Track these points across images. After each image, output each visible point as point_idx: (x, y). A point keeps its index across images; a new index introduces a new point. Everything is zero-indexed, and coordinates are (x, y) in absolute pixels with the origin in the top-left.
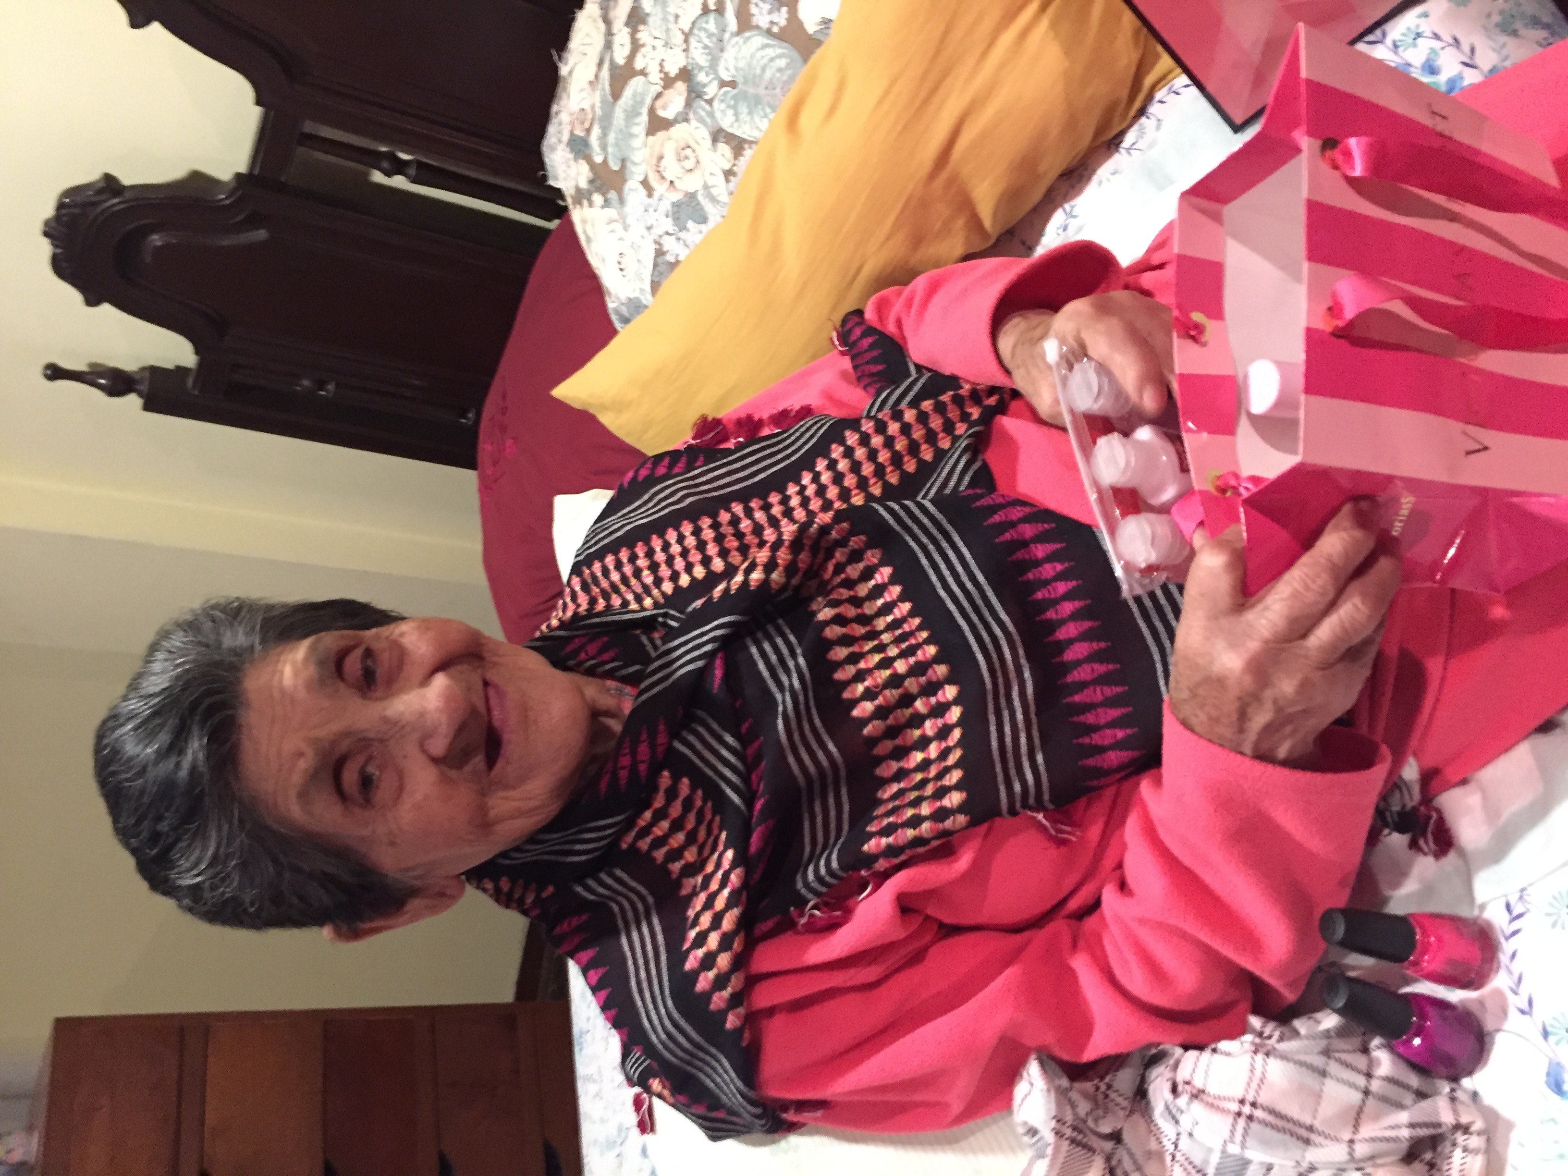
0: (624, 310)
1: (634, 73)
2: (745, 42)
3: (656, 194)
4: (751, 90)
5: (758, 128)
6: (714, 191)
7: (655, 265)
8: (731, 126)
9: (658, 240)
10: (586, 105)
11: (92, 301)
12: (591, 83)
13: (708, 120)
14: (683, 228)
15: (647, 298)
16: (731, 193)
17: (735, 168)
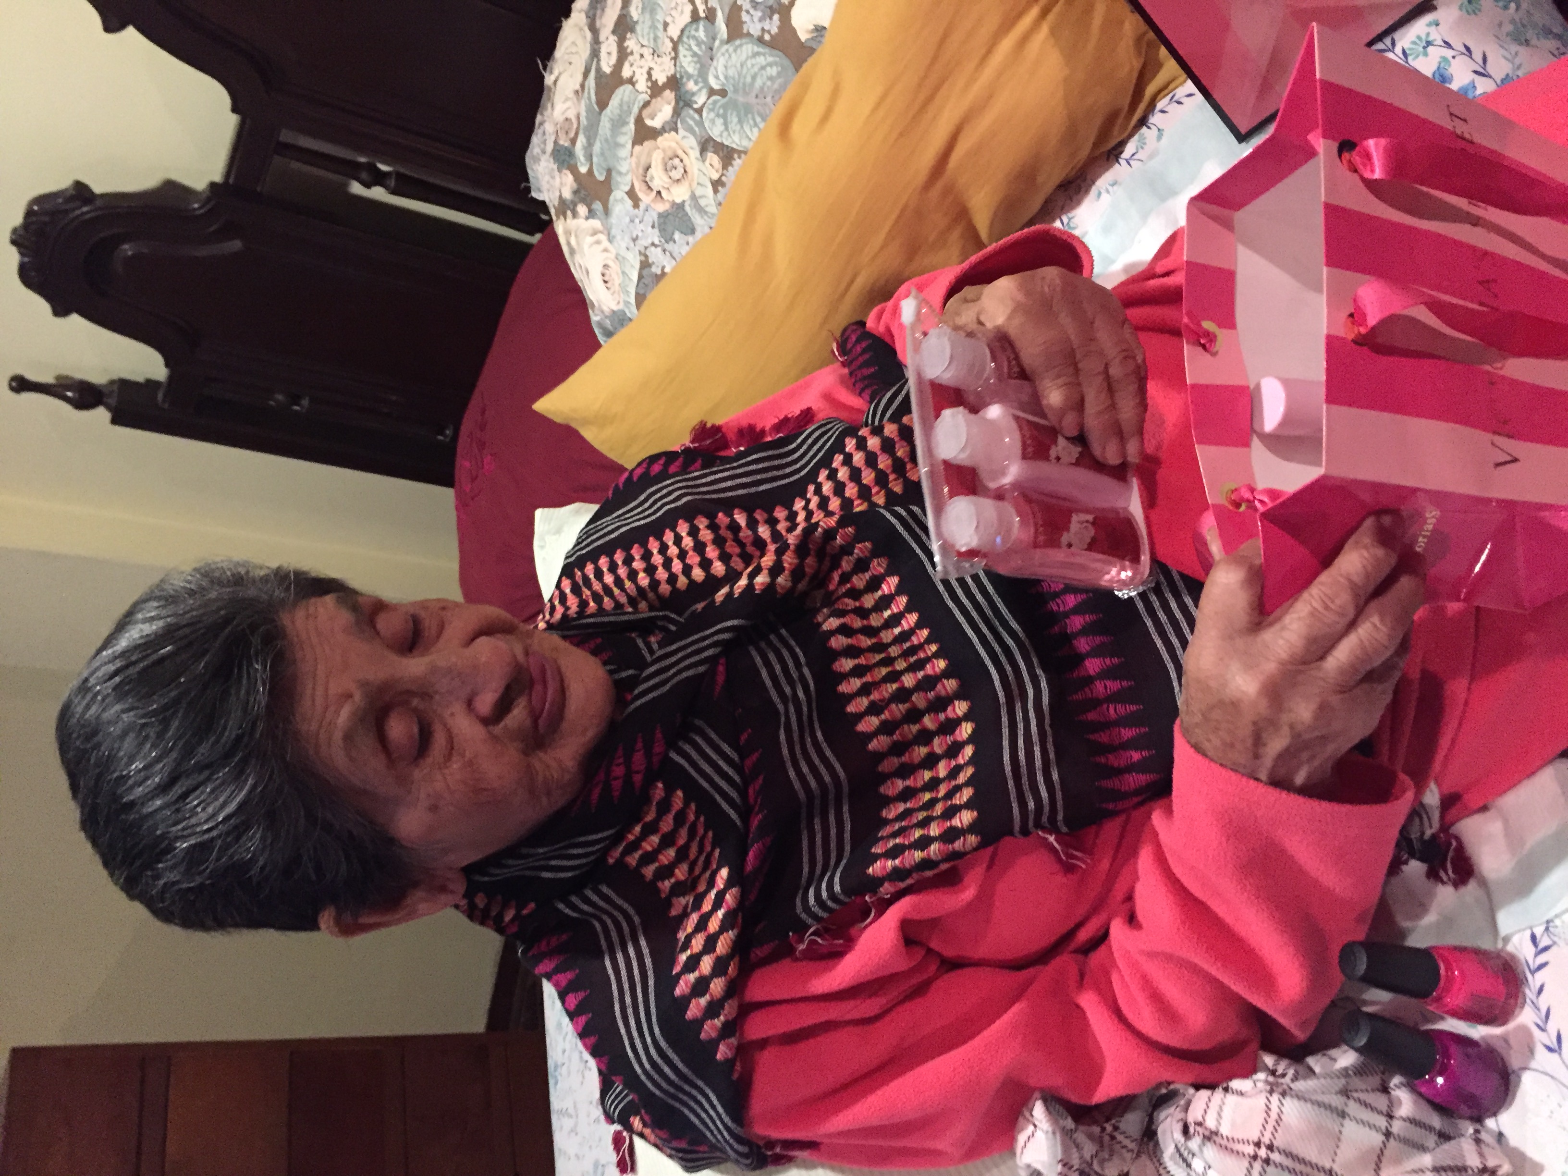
0: (608, 323)
1: (621, 82)
2: (735, 51)
3: (642, 206)
4: (741, 99)
5: (748, 137)
6: (702, 202)
7: (640, 277)
8: (721, 135)
9: (643, 251)
10: (571, 115)
11: (61, 310)
12: (577, 92)
13: (696, 129)
14: (670, 239)
15: (632, 311)
16: (720, 204)
17: (723, 178)
